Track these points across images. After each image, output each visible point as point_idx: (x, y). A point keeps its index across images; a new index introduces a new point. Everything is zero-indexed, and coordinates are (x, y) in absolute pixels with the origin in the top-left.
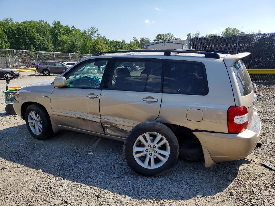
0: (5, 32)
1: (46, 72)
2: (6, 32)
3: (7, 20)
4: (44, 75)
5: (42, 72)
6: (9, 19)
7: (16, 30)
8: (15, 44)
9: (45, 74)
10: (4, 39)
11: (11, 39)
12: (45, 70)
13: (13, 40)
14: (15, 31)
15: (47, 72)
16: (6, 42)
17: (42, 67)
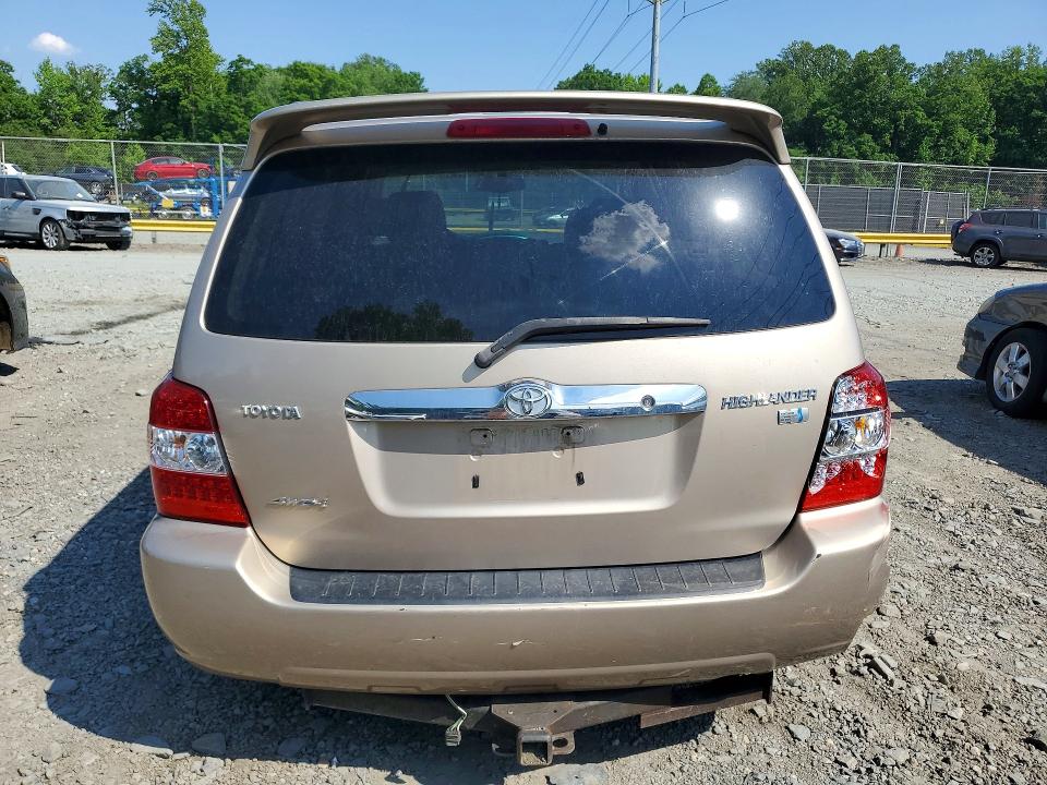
0: (995, 100)
1: (984, 254)
2: (999, 99)
3: (1017, 52)
4: (973, 265)
5: (967, 250)
6: (1025, 48)
7: (1037, 89)
8: (1019, 145)
9: (977, 261)
10: (984, 126)
11: (1009, 124)
12: (982, 242)
13: (1013, 132)
14: (1032, 94)
15: (989, 252)
16: (984, 140)
17: (973, 232)
